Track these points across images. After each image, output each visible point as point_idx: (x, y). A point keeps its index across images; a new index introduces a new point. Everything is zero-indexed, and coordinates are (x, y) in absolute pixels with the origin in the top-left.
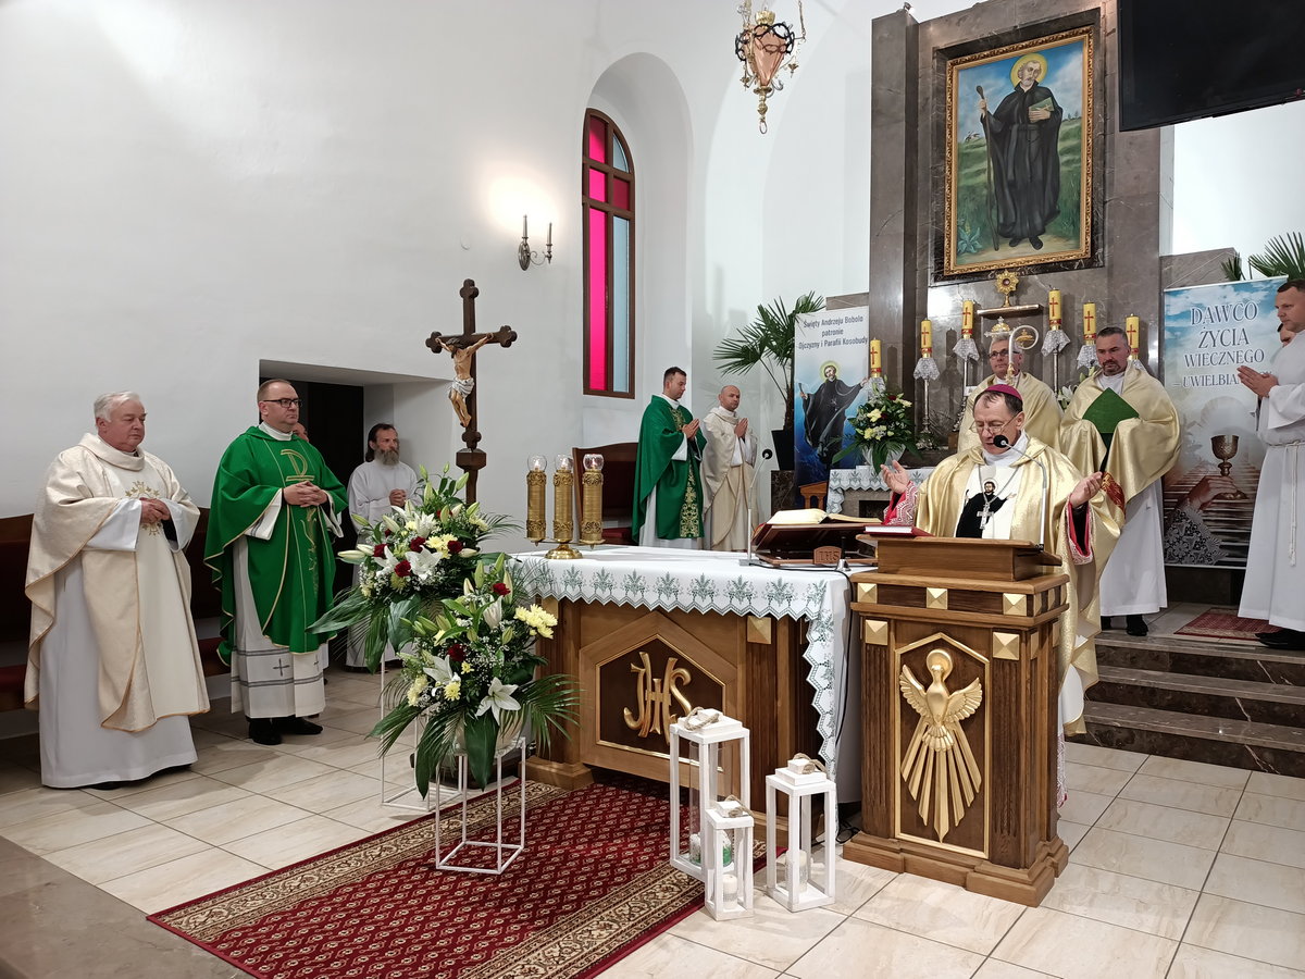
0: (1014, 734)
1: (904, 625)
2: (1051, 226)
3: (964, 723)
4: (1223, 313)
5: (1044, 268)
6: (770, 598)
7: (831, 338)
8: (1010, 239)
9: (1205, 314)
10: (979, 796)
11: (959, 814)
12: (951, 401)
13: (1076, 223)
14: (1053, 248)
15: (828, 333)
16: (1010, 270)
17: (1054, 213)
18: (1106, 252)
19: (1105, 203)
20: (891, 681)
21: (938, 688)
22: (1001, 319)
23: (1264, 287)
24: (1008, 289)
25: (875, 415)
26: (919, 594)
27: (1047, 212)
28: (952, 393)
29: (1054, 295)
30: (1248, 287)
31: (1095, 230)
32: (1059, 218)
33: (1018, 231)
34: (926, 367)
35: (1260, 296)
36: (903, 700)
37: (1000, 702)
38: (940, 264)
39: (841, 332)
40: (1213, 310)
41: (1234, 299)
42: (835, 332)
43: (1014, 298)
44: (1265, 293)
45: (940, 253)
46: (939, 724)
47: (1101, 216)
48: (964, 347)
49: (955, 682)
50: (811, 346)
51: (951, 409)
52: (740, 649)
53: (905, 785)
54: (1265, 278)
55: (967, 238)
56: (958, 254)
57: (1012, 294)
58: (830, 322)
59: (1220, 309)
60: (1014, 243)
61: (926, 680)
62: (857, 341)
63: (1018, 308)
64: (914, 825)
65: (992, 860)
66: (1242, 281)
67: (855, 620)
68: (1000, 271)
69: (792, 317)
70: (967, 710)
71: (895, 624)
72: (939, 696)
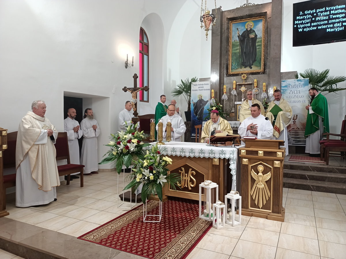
0: (278, 184)
1: (252, 160)
2: (254, 64)
3: (266, 182)
4: (295, 86)
5: (253, 74)
6: (220, 154)
7: (201, 89)
8: (244, 66)
9: (291, 86)
10: (270, 198)
11: (265, 202)
12: (230, 105)
13: (260, 63)
14: (254, 69)
15: (200, 87)
16: (245, 74)
17: (255, 60)
18: (267, 70)
19: (267, 59)
20: (249, 173)
21: (260, 174)
22: (243, 86)
23: (304, 80)
24: (244, 78)
26: (256, 153)
27: (253, 60)
28: (230, 103)
29: (255, 80)
30: (300, 80)
31: (265, 65)
32: (256, 62)
33: (246, 64)
34: (225, 97)
35: (303, 83)
36: (252, 177)
37: (275, 176)
38: (227, 71)
39: (203, 87)
40: (292, 85)
41: (297, 83)
43: (246, 81)
45: (227, 69)
46: (261, 182)
47: (266, 62)
48: (234, 92)
49: (264, 172)
50: (195, 90)
51: (230, 107)
52: (210, 166)
53: (251, 196)
54: (303, 78)
55: (234, 65)
56: (232, 69)
57: (245, 80)
58: (200, 85)
59: (294, 85)
60: (245, 67)
61: (258, 172)
62: (207, 90)
63: (246, 83)
64: (254, 205)
65: (273, 212)
66: (299, 79)
67: (240, 159)
68: (242, 74)
69: (191, 83)
70: (267, 179)
71: (250, 159)
72: (261, 176)
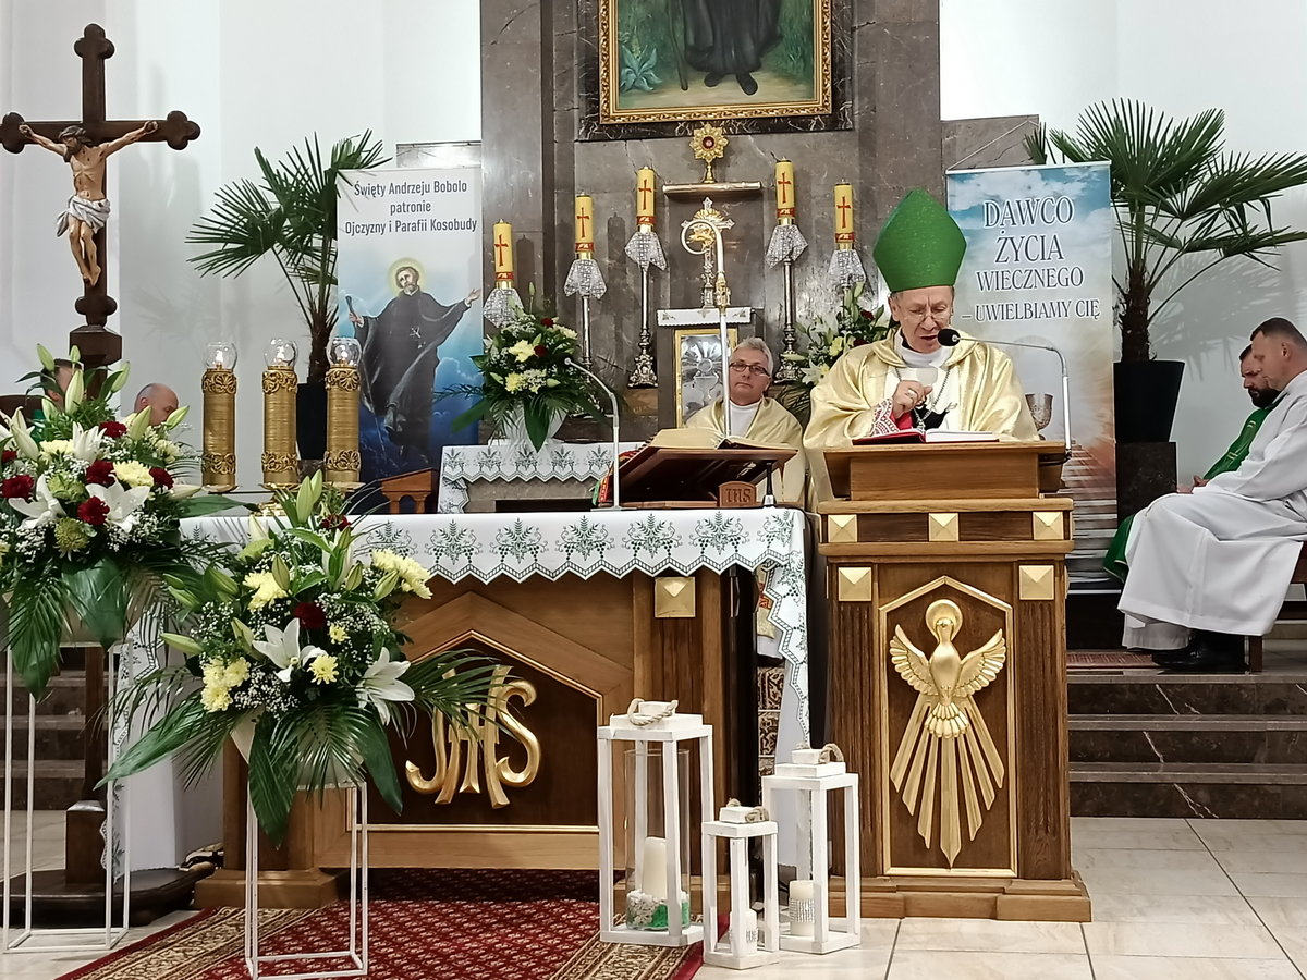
2: (770, 59)
4: (1029, 211)
5: (765, 125)
7: (410, 218)
8: (706, 74)
9: (1003, 210)
12: (618, 338)
13: (807, 58)
14: (773, 95)
15: (401, 208)
16: (715, 123)
17: (772, 39)
18: (856, 107)
19: (853, 30)
22: (708, 202)
23: (1081, 176)
24: (709, 155)
25: (523, 350)
27: (762, 34)
28: (619, 324)
29: (784, 169)
30: (1058, 174)
31: (839, 70)
32: (781, 48)
33: (716, 61)
34: (586, 277)
35: (1073, 190)
38: (593, 104)
39: (427, 207)
40: (1014, 207)
41: (1043, 191)
42: (415, 208)
43: (718, 171)
44: (1083, 185)
45: (591, 84)
47: (848, 51)
48: (643, 248)
50: (369, 229)
51: (619, 351)
54: (1072, 164)
55: (635, 64)
56: (621, 89)
57: (714, 163)
58: (404, 189)
59: (1024, 205)
60: (712, 81)
62: (454, 225)
63: (726, 187)
66: (1049, 163)
68: (696, 124)
69: (332, 174)
